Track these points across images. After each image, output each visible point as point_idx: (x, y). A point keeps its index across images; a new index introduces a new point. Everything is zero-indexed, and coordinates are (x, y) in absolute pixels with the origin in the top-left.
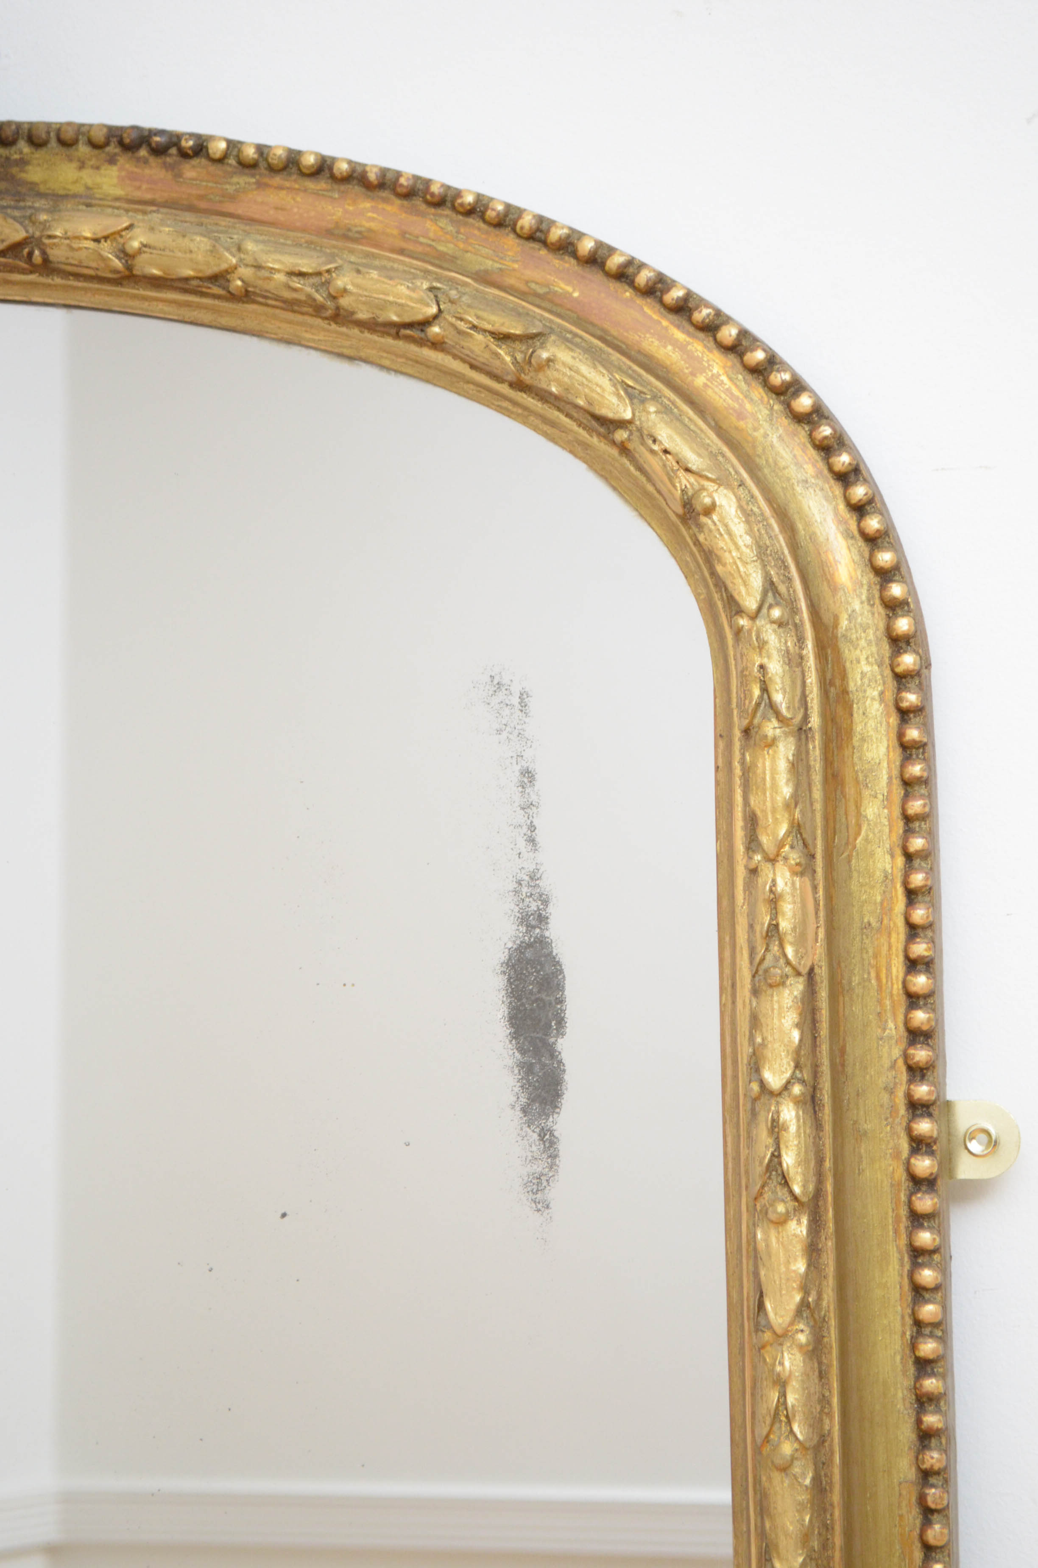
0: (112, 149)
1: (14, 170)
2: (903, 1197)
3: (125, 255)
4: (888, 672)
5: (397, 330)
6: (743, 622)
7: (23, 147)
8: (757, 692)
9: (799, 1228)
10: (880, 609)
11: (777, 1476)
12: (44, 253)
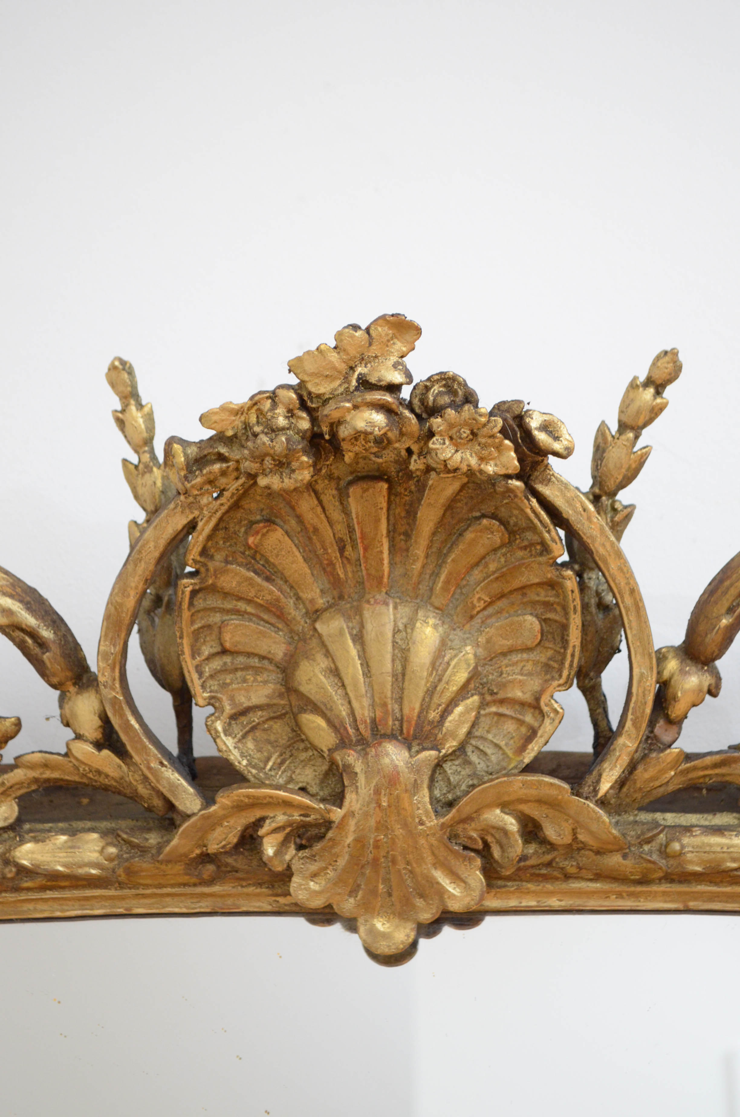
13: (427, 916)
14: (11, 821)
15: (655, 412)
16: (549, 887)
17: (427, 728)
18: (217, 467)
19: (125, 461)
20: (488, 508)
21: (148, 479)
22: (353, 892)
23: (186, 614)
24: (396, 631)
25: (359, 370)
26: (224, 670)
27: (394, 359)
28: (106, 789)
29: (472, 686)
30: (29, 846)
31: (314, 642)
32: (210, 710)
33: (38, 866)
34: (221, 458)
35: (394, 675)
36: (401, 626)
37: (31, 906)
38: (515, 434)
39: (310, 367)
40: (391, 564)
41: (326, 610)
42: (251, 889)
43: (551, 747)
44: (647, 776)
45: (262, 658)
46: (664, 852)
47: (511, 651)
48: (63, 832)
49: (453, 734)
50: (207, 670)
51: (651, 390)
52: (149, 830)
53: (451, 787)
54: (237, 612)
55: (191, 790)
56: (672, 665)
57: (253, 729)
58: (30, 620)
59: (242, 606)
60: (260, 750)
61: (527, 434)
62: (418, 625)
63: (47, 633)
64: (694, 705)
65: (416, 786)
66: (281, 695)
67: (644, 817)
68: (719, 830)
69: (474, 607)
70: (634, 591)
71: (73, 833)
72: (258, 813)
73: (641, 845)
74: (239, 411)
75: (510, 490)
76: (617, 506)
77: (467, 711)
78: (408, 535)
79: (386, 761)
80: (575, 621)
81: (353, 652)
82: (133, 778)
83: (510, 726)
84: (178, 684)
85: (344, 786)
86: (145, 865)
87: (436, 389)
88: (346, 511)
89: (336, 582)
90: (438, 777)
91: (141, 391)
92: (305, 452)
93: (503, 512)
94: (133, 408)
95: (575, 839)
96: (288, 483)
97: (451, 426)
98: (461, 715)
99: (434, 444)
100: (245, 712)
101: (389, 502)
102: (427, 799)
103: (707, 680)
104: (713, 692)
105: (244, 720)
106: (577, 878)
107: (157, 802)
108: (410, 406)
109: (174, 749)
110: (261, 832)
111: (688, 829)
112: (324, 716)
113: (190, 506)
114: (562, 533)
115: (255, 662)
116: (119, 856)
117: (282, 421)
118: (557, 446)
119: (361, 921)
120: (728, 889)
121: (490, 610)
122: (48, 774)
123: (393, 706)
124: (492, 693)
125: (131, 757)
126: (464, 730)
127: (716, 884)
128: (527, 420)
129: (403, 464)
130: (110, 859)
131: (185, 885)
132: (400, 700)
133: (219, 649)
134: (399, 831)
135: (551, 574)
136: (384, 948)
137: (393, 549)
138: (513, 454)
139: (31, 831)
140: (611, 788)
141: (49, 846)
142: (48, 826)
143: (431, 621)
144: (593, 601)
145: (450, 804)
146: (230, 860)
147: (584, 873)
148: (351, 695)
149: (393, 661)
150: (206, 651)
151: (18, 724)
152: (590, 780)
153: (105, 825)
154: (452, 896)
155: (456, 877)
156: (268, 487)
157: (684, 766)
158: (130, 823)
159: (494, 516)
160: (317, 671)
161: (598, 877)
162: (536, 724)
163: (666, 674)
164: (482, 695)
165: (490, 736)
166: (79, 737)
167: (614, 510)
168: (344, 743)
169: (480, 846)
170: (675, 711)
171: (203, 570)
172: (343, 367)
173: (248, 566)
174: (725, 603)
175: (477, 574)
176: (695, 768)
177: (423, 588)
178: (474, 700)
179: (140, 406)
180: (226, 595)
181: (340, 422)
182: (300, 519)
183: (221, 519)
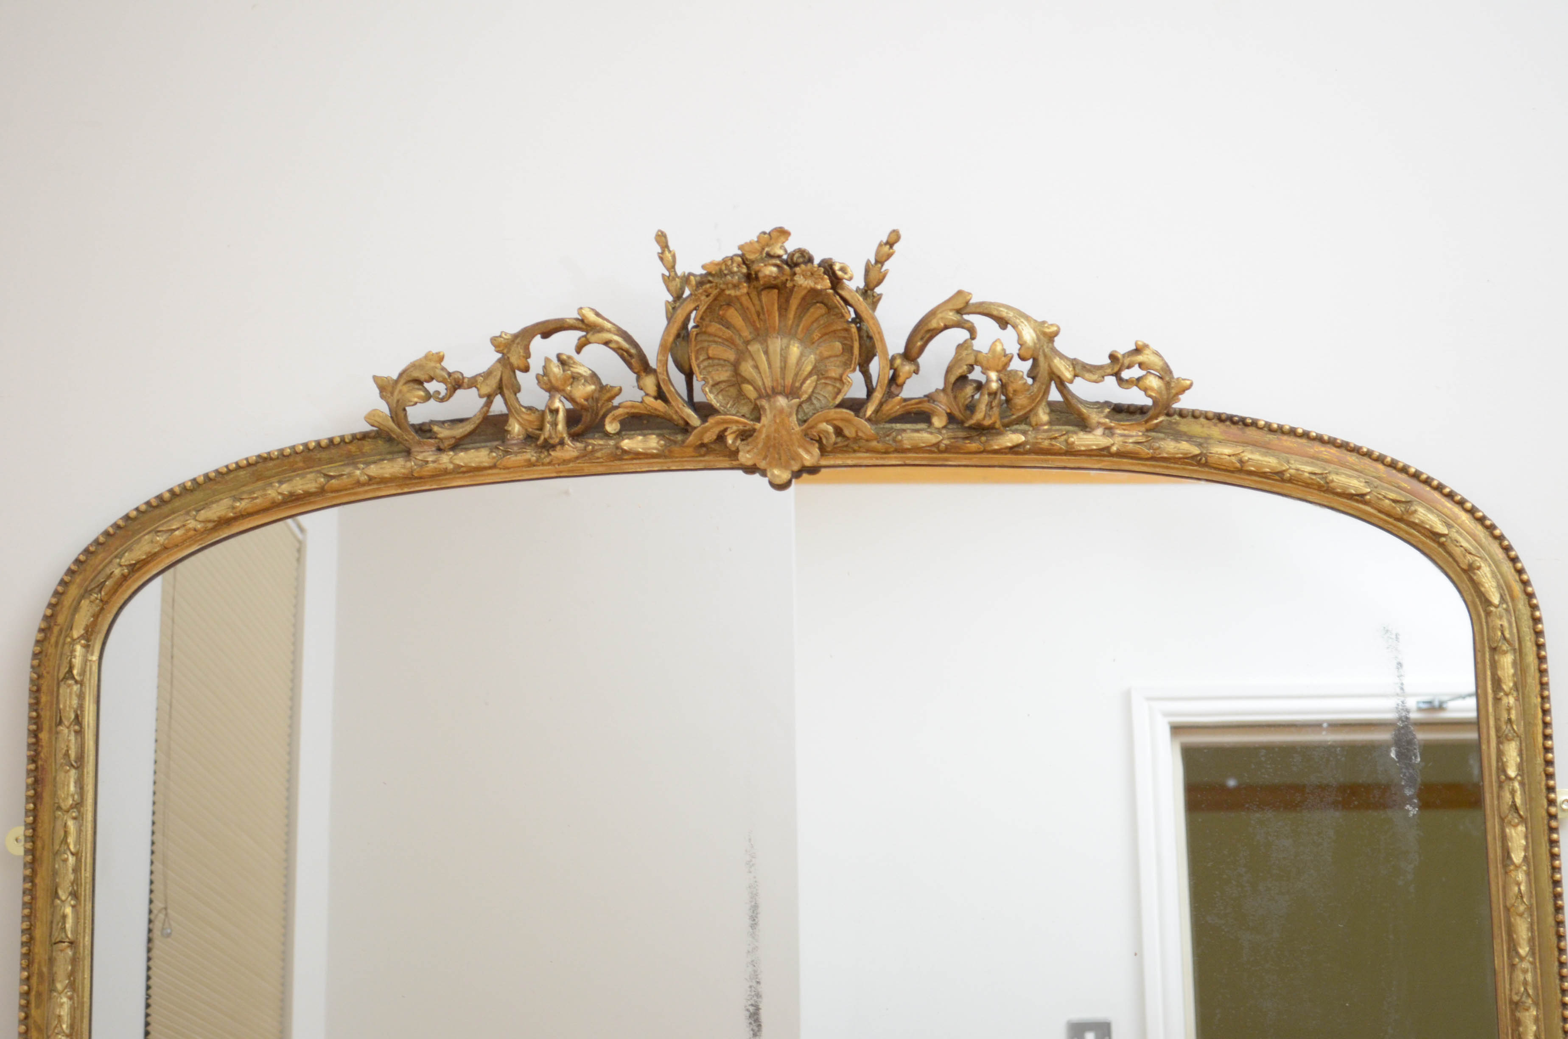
0: (1215, 421)
1: (1174, 426)
2: (1546, 822)
3: (1241, 461)
4: (1532, 631)
5: (1351, 497)
6: (1492, 609)
7: (1177, 418)
8: (1499, 634)
9: (1521, 829)
10: (1528, 608)
11: (1518, 918)
12: (1206, 459)
13: (796, 468)
14: (617, 430)
15: (889, 256)
16: (847, 456)
17: (795, 390)
18: (708, 286)
19: (663, 275)
20: (820, 299)
21: (674, 283)
22: (765, 458)
23: (693, 343)
24: (782, 349)
25: (767, 249)
26: (709, 366)
27: (780, 245)
28: (658, 416)
29: (814, 372)
30: (626, 441)
31: (747, 354)
32: (703, 382)
33: (631, 449)
34: (710, 282)
35: (781, 368)
36: (784, 347)
37: (626, 467)
38: (828, 272)
39: (747, 248)
40: (780, 321)
41: (751, 340)
42: (721, 458)
43: (847, 396)
44: (887, 408)
45: (725, 360)
46: (894, 440)
47: (830, 357)
48: (640, 435)
49: (805, 392)
50: (702, 366)
51: (888, 247)
52: (677, 434)
53: (805, 414)
54: (715, 342)
55: (696, 416)
56: (898, 362)
57: (722, 390)
58: (625, 345)
59: (716, 339)
60: (725, 399)
61: (834, 273)
62: (791, 346)
63: (633, 351)
64: (907, 378)
65: (790, 414)
66: (733, 376)
67: (888, 426)
68: (917, 431)
69: (814, 338)
70: (880, 333)
71: (644, 435)
72: (725, 426)
73: (885, 437)
74: (718, 264)
75: (828, 294)
76: (875, 294)
77: (812, 382)
78: (786, 310)
79: (778, 404)
80: (856, 345)
81: (764, 357)
82: (671, 412)
83: (830, 388)
84: (688, 371)
85: (760, 414)
86: (676, 449)
87: (797, 255)
88: (760, 300)
89: (756, 329)
90: (800, 410)
91: (670, 244)
92: (745, 282)
93: (826, 301)
94: (667, 252)
95: (857, 435)
96: (738, 293)
97: (803, 271)
98: (810, 384)
99: (796, 278)
100: (718, 383)
101: (778, 297)
102: (795, 419)
103: (913, 368)
104: (916, 372)
105: (717, 387)
106: (859, 451)
107: (681, 422)
108: (787, 264)
109: (685, 397)
110: (726, 434)
111: (904, 430)
112: (752, 385)
113: (696, 300)
114: (851, 310)
115: (722, 362)
116: (665, 445)
117: (735, 269)
118: (846, 276)
119: (768, 470)
120: (922, 455)
121: (821, 340)
122: (633, 411)
123: (781, 381)
124: (822, 375)
125: (670, 403)
126: (810, 390)
127: (917, 453)
128: (834, 267)
129: (784, 283)
130: (661, 446)
131: (693, 457)
132: (784, 379)
133: (706, 357)
134: (784, 432)
135: (845, 326)
136: (778, 481)
137: (780, 315)
138: (828, 281)
139: (625, 435)
140: (872, 413)
141: (635, 441)
142: (633, 432)
143: (796, 345)
144: (865, 335)
145: (805, 421)
146: (713, 446)
147: (861, 449)
148: (763, 376)
149: (781, 362)
150: (701, 358)
151: (620, 390)
152: (863, 410)
153: (657, 432)
154: (806, 459)
155: (808, 452)
156: (729, 295)
157: (904, 404)
158: (668, 431)
159: (822, 303)
160: (749, 366)
161: (868, 451)
162: (841, 387)
163: (896, 366)
164: (818, 375)
165: (822, 393)
166: (647, 395)
167: (874, 296)
168: (760, 396)
169: (818, 438)
170: (900, 380)
171: (701, 325)
172: (759, 248)
173: (720, 323)
174: (919, 336)
175: (815, 325)
176: (908, 405)
177: (793, 331)
178: (815, 377)
179: (670, 251)
180: (710, 335)
181: (759, 271)
182: (741, 304)
183: (709, 305)
